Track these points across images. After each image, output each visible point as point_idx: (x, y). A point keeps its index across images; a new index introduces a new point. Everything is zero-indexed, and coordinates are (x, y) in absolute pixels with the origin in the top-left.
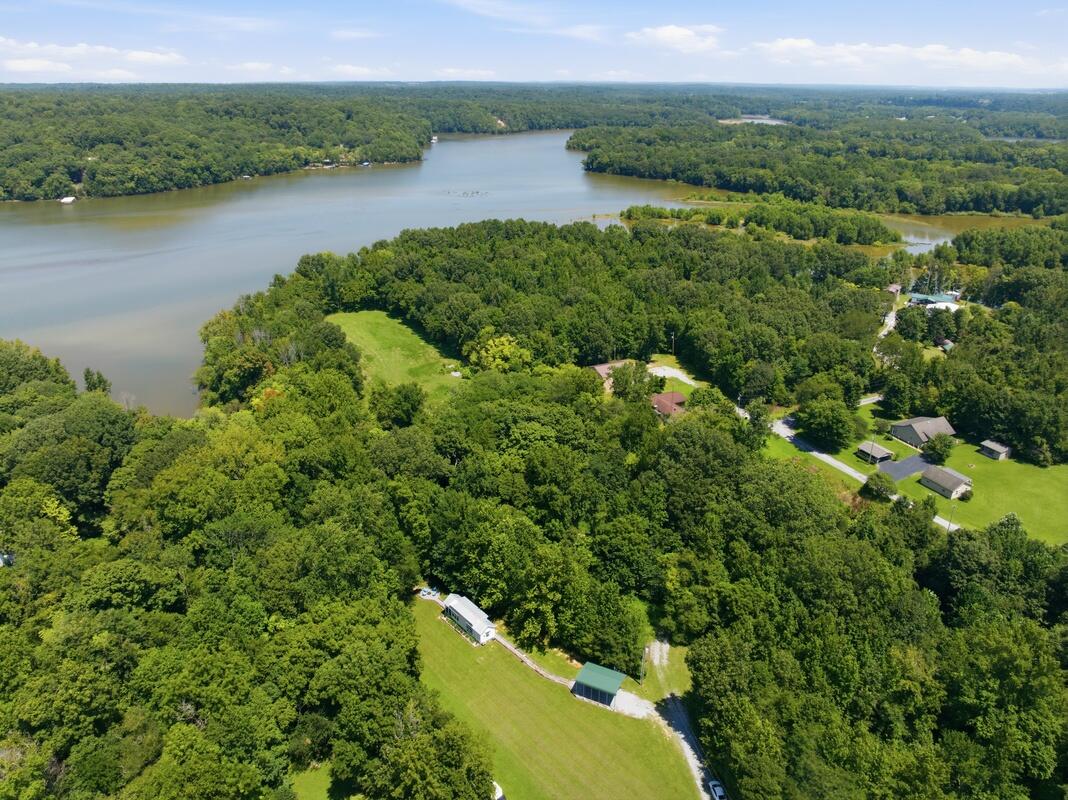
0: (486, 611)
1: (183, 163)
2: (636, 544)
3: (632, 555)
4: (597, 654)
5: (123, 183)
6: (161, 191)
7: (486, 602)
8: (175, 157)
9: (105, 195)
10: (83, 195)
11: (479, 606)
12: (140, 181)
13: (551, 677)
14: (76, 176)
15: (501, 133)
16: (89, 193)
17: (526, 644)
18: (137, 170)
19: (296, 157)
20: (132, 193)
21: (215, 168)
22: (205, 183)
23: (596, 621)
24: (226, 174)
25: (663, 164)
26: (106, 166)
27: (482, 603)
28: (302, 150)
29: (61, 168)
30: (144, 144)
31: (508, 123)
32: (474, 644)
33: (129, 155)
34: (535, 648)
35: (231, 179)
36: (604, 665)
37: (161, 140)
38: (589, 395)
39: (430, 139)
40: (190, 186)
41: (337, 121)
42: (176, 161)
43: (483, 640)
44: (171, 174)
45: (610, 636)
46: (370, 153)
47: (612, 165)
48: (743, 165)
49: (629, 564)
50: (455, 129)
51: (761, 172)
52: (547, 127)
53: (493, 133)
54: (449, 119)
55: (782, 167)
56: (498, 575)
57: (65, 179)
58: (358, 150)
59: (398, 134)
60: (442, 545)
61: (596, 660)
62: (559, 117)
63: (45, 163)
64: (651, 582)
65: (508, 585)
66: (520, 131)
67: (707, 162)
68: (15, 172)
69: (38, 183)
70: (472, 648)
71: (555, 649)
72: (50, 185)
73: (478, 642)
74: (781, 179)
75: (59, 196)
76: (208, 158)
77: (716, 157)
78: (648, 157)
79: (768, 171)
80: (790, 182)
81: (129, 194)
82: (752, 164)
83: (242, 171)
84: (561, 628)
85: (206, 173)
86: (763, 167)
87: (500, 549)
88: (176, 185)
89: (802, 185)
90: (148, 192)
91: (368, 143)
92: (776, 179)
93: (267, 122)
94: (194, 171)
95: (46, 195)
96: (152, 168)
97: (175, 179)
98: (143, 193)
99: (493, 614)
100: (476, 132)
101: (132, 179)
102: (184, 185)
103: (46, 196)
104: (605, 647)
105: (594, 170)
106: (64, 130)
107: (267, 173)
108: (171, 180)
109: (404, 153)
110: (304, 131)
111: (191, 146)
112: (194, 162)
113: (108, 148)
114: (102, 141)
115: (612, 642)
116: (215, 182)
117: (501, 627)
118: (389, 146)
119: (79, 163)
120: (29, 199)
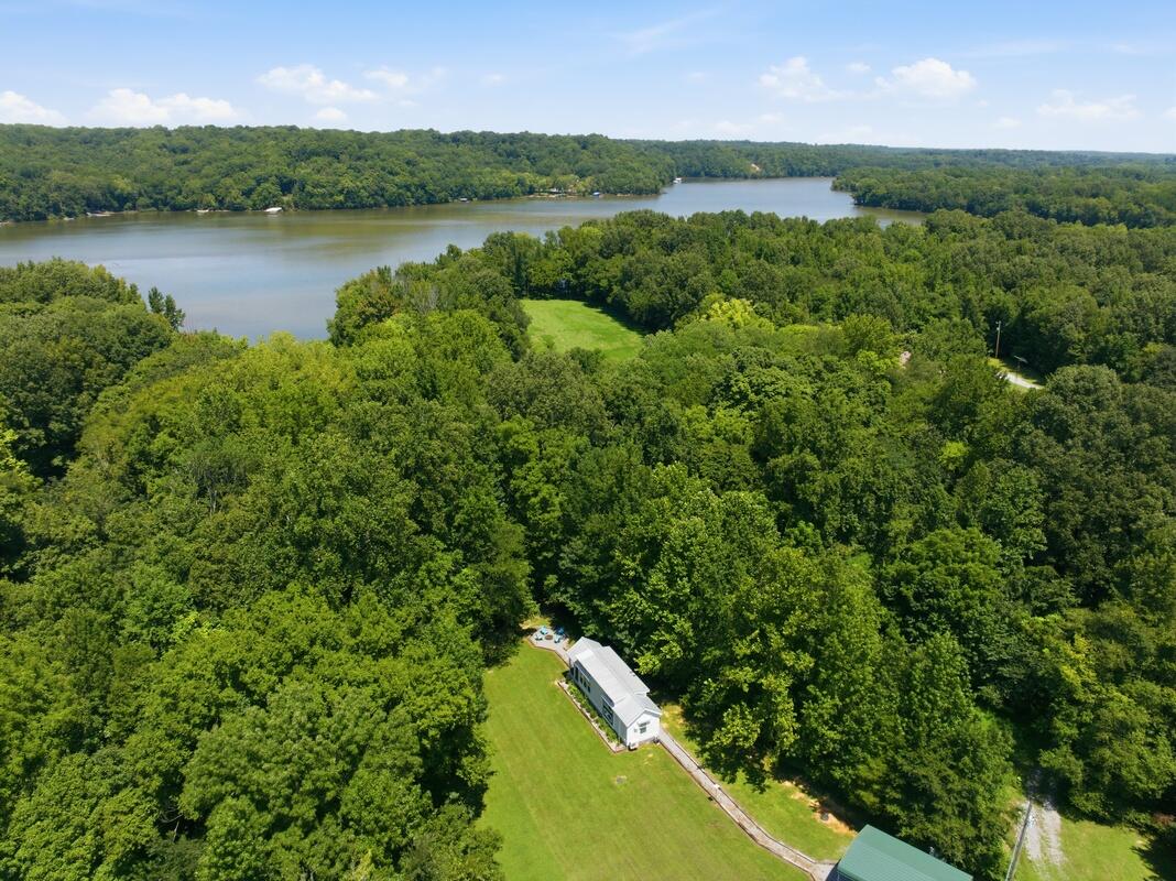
0: (645, 678)
1: (397, 179)
2: (977, 586)
3: (968, 607)
4: (892, 809)
5: (332, 195)
6: (371, 206)
7: (648, 661)
8: (391, 173)
9: (312, 208)
10: (290, 206)
11: (633, 666)
12: (349, 194)
13: (776, 847)
14: (286, 187)
15: (755, 177)
16: (296, 205)
17: (725, 762)
18: (347, 182)
19: (521, 182)
20: (339, 207)
21: (430, 187)
22: (418, 201)
23: (894, 729)
24: (442, 195)
25: (957, 195)
26: (317, 177)
27: (641, 661)
28: (529, 177)
29: (274, 178)
30: (359, 158)
31: (764, 167)
32: (613, 745)
33: (342, 167)
34: (741, 775)
35: (447, 201)
36: (907, 839)
37: (378, 155)
38: (873, 355)
39: (672, 179)
40: (402, 205)
41: (570, 151)
42: (391, 177)
43: (633, 738)
44: (383, 189)
45: (930, 769)
46: (602, 183)
47: (890, 198)
48: (1067, 193)
49: (959, 628)
50: (702, 173)
51: (1092, 201)
52: (810, 174)
53: (746, 177)
54: (696, 162)
55: (1121, 194)
56: (677, 605)
57: (275, 189)
58: (588, 179)
59: (635, 165)
60: (578, 544)
61: (889, 825)
62: (824, 163)
63: (257, 172)
64: (1005, 671)
65: (694, 627)
66: (777, 177)
67: (1016, 193)
68: (228, 181)
69: (247, 193)
70: (609, 753)
71: (787, 784)
72: (260, 194)
73: (622, 742)
74: (1122, 207)
75: (267, 207)
76: (426, 176)
77: (1029, 185)
78: (937, 187)
79: (1103, 200)
80: (1136, 210)
81: (337, 208)
82: (1079, 193)
83: (459, 194)
84: (807, 736)
85: (421, 192)
86: (1094, 196)
87: (686, 548)
88: (387, 202)
89: (1154, 213)
90: (355, 207)
91: (601, 172)
92: (1115, 208)
93: (496, 151)
94: (408, 188)
95: (255, 205)
96: (364, 182)
97: (387, 195)
98: (351, 208)
99: (662, 687)
100: (726, 177)
101: (341, 192)
102: (395, 204)
103: (254, 207)
104: (915, 794)
105: (866, 205)
106: (284, 145)
107: (487, 198)
108: (382, 196)
109: (641, 184)
110: (533, 161)
111: (408, 163)
112: (409, 180)
113: (321, 161)
114: (318, 155)
115: (937, 787)
116: (430, 202)
117: (674, 717)
118: (625, 176)
119: (290, 173)
120: (238, 209)
